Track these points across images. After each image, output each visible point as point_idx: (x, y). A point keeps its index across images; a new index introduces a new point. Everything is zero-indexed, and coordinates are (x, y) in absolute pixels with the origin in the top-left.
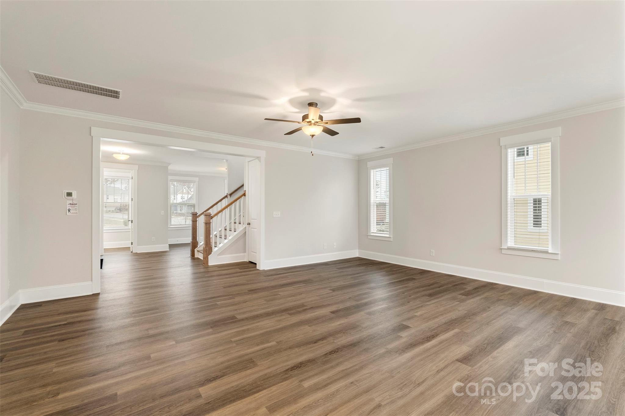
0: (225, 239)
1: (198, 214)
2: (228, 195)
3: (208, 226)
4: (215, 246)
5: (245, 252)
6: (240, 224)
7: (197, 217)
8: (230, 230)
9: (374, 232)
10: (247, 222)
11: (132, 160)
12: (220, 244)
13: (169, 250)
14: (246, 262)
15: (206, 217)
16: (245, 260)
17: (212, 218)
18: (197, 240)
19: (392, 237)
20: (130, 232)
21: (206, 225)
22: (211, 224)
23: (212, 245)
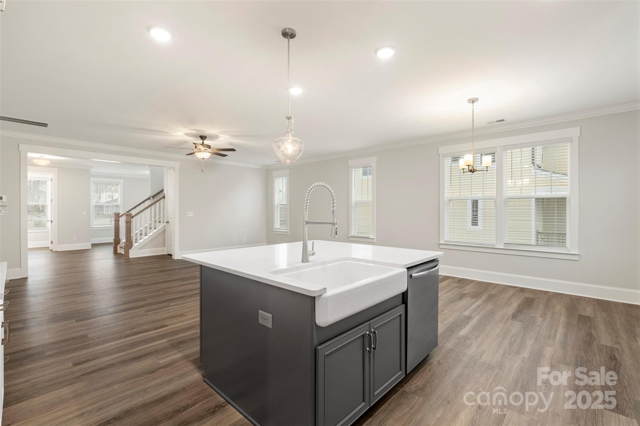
0: (145, 235)
1: (120, 214)
2: (151, 197)
3: (129, 224)
4: (135, 242)
5: (164, 246)
6: (160, 222)
7: (120, 217)
8: (150, 228)
9: (278, 228)
10: (166, 221)
11: (53, 165)
12: (140, 240)
13: (91, 248)
14: (166, 255)
15: (127, 217)
16: (165, 254)
17: (133, 217)
18: (120, 237)
19: (288, 231)
20: (50, 233)
21: (127, 223)
22: (132, 222)
23: (133, 241)
